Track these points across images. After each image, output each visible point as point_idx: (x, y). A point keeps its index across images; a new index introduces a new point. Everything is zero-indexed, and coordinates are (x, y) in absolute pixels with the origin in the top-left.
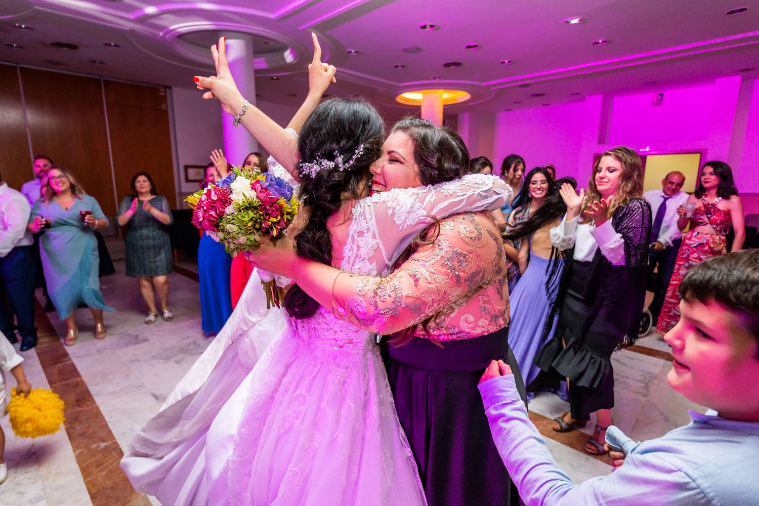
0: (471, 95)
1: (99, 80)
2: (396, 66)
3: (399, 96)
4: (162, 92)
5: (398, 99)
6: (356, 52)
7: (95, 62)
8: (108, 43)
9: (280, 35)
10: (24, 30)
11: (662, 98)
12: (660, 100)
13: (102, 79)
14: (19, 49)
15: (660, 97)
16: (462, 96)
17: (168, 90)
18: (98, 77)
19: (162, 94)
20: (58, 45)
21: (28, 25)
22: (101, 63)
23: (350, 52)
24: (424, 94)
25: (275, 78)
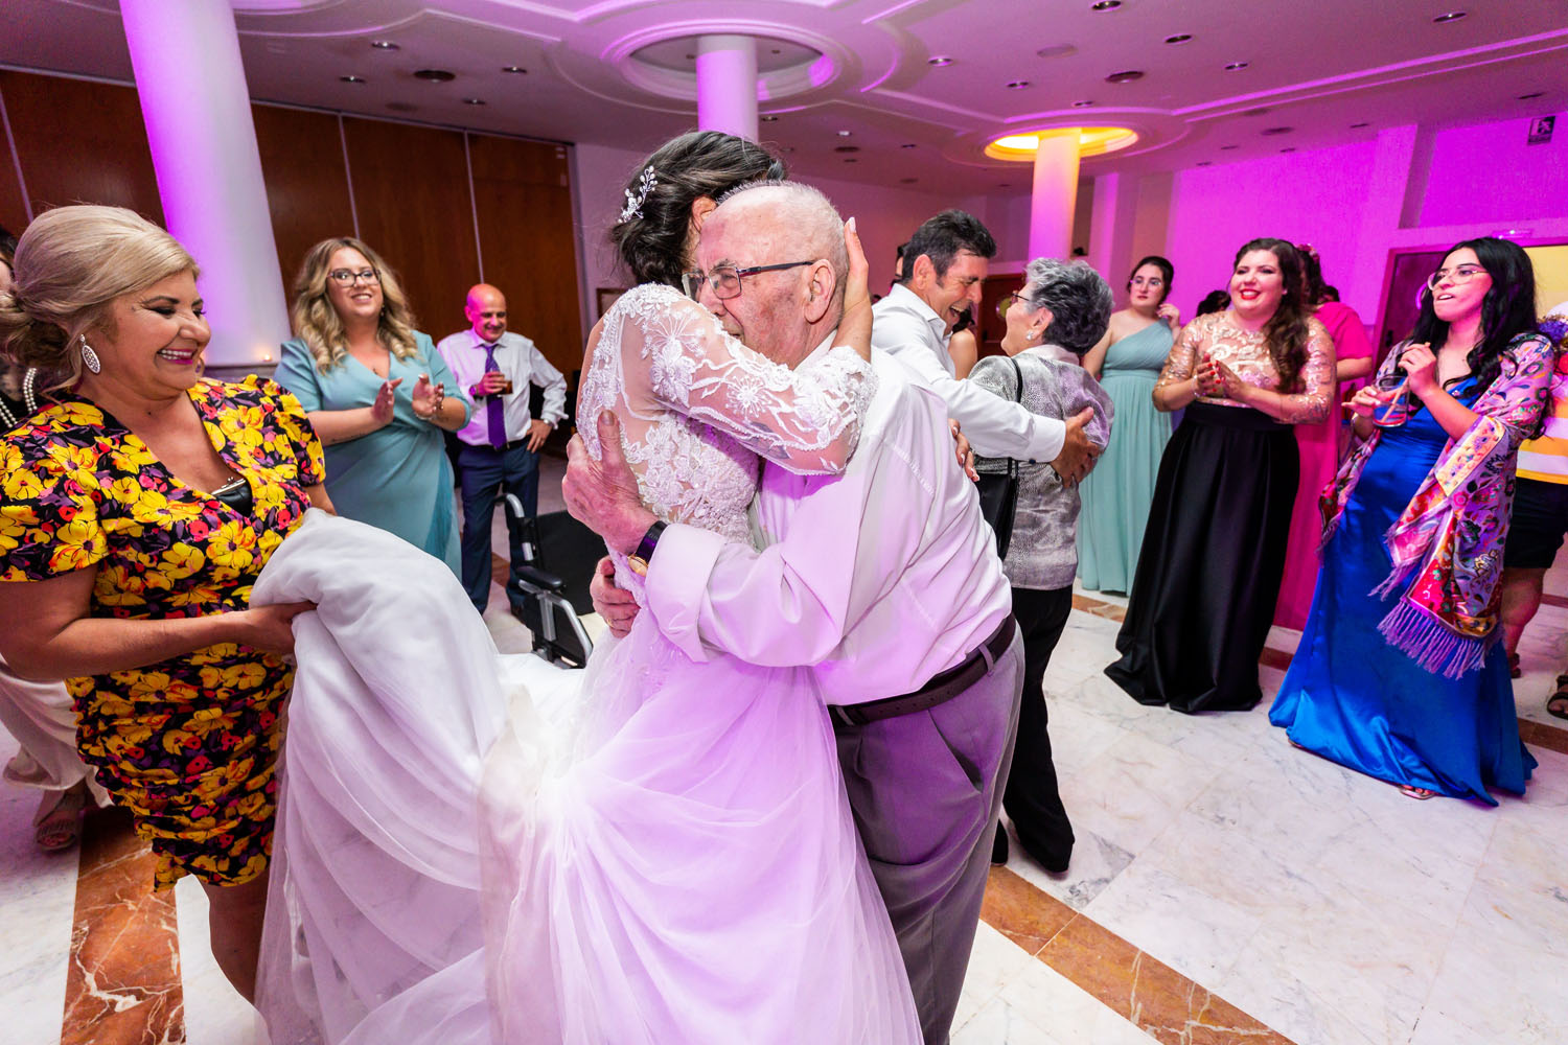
0: (1139, 135)
1: (461, 135)
2: (1013, 85)
3: (992, 145)
4: (560, 153)
5: (989, 151)
6: (947, 60)
7: (470, 102)
8: (509, 66)
9: (818, 35)
10: (386, 50)
11: (1551, 126)
12: (1546, 132)
13: (466, 132)
14: (358, 84)
15: (1545, 125)
16: (1119, 138)
17: (569, 148)
18: (462, 130)
19: (561, 156)
20: (425, 74)
21: (393, 42)
22: (479, 103)
23: (934, 62)
24: (1041, 139)
25: (770, 118)
